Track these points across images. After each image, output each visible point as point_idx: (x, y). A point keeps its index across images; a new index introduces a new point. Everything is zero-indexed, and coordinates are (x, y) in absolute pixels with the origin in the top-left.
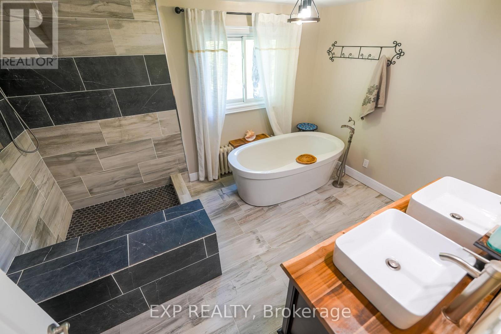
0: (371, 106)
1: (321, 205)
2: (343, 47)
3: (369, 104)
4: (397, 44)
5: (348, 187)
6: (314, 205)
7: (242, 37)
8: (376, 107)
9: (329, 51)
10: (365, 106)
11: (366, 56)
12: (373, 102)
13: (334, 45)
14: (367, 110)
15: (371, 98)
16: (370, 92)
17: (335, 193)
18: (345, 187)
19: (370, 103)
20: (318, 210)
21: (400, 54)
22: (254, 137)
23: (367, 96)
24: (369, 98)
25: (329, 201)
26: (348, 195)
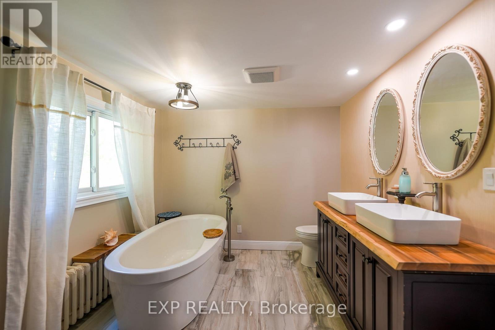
0: (232, 178)
1: (239, 282)
2: (190, 139)
3: (230, 178)
4: (234, 137)
5: (237, 257)
6: (234, 286)
7: (92, 112)
8: (236, 179)
9: (176, 142)
10: (227, 179)
11: (215, 145)
12: (233, 175)
13: (180, 138)
14: (230, 182)
15: (230, 173)
16: (227, 168)
17: (236, 266)
18: (236, 258)
19: (231, 176)
20: (242, 287)
21: (238, 142)
22: (116, 240)
23: (226, 172)
24: (229, 172)
25: (240, 275)
26: (245, 262)
